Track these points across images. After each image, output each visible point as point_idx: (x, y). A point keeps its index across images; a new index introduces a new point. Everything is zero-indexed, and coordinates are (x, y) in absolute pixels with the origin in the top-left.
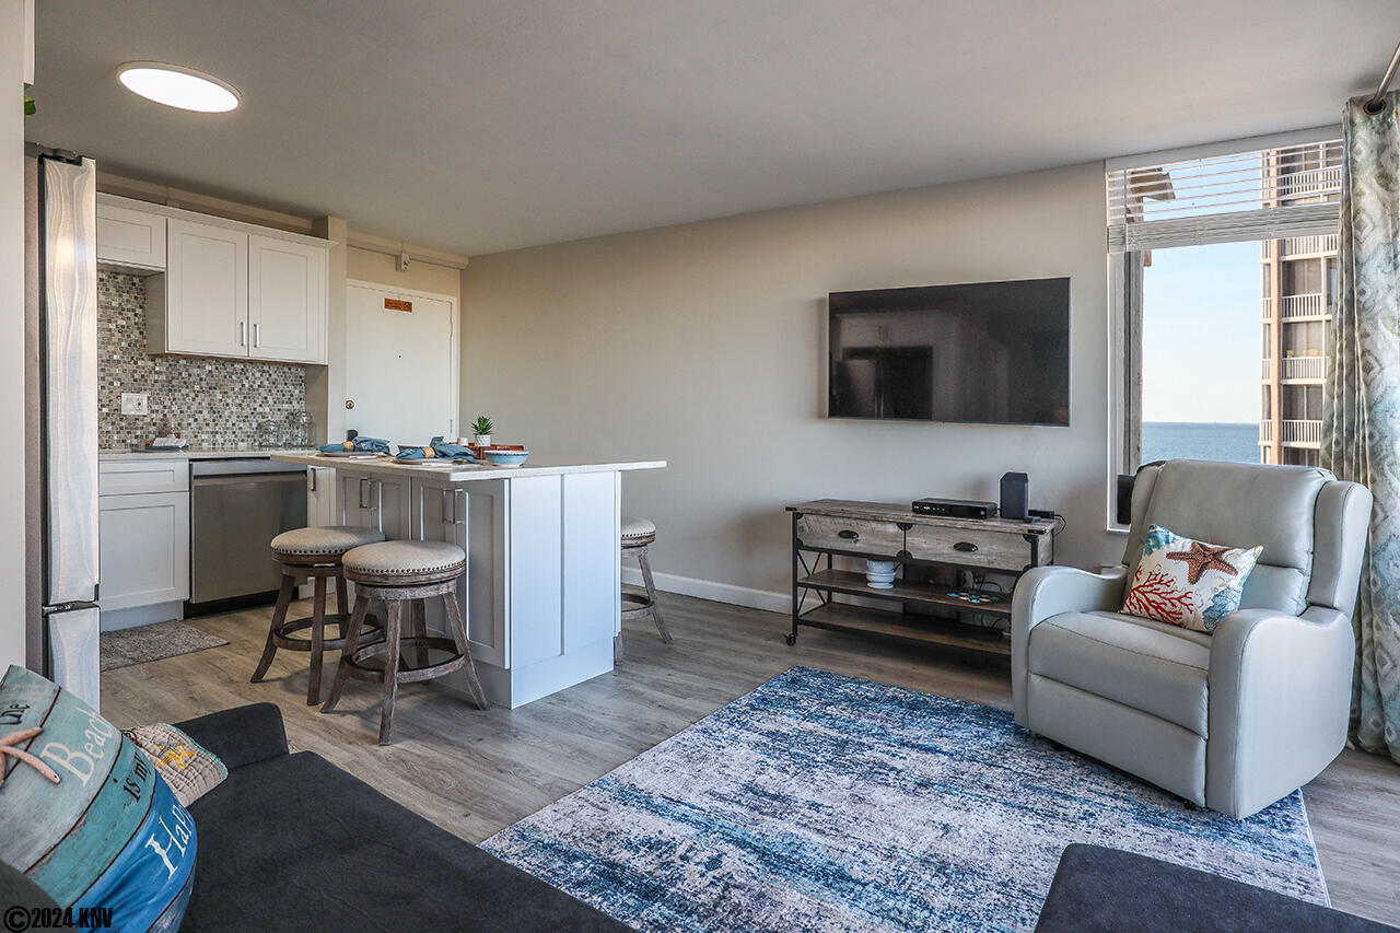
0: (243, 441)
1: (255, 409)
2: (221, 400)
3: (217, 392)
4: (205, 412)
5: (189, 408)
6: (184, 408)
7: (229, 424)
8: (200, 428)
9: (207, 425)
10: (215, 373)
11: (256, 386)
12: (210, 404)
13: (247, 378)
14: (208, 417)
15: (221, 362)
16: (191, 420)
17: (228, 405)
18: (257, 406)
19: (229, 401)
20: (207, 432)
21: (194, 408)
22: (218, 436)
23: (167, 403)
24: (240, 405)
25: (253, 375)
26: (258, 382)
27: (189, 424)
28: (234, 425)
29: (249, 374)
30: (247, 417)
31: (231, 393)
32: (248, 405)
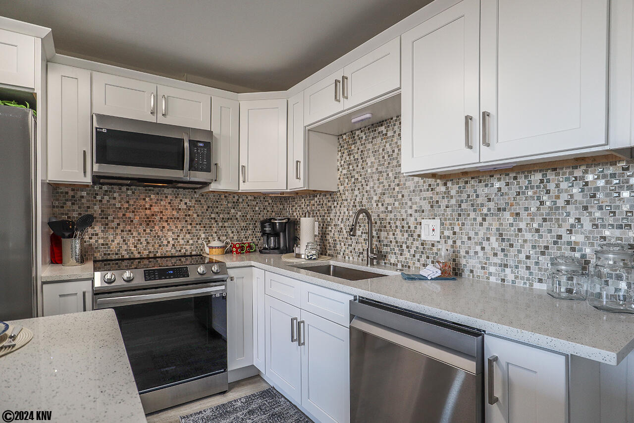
0: (540, 281)
1: (560, 237)
2: (511, 225)
3: (507, 215)
4: (493, 239)
5: (476, 234)
6: (472, 234)
7: (522, 256)
8: (488, 259)
9: (495, 255)
10: (505, 189)
11: (561, 203)
12: (498, 230)
13: (548, 192)
14: (495, 245)
15: (512, 175)
16: (478, 248)
17: (520, 230)
18: (563, 231)
19: (522, 225)
20: (495, 264)
21: (481, 234)
22: (508, 270)
23: (457, 229)
24: (537, 231)
25: (557, 186)
26: (565, 197)
27: (476, 253)
28: (528, 257)
29: (551, 186)
30: (547, 248)
31: (524, 214)
32: (550, 231)
